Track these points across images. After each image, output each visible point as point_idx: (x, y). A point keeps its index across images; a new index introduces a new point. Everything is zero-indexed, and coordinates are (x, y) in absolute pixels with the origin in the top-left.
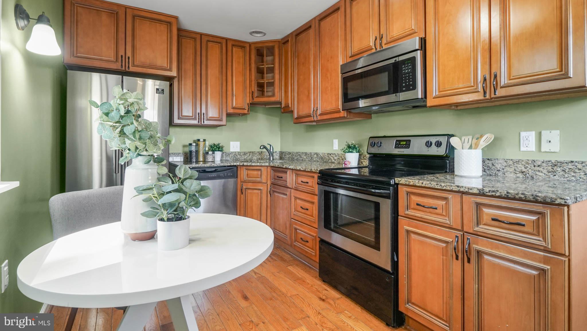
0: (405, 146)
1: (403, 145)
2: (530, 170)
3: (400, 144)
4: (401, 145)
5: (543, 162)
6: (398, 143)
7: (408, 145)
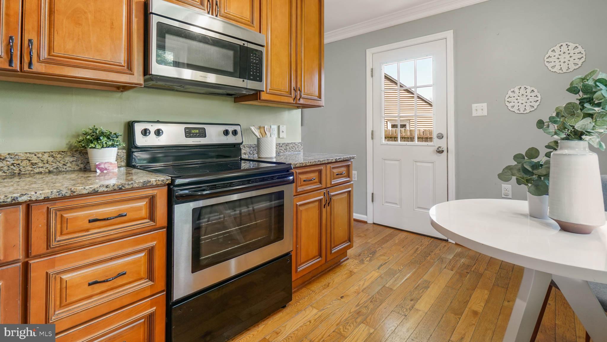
0: (199, 135)
1: (197, 133)
2: (278, 150)
3: (190, 133)
4: (193, 133)
5: (283, 144)
6: (187, 131)
7: (202, 134)
